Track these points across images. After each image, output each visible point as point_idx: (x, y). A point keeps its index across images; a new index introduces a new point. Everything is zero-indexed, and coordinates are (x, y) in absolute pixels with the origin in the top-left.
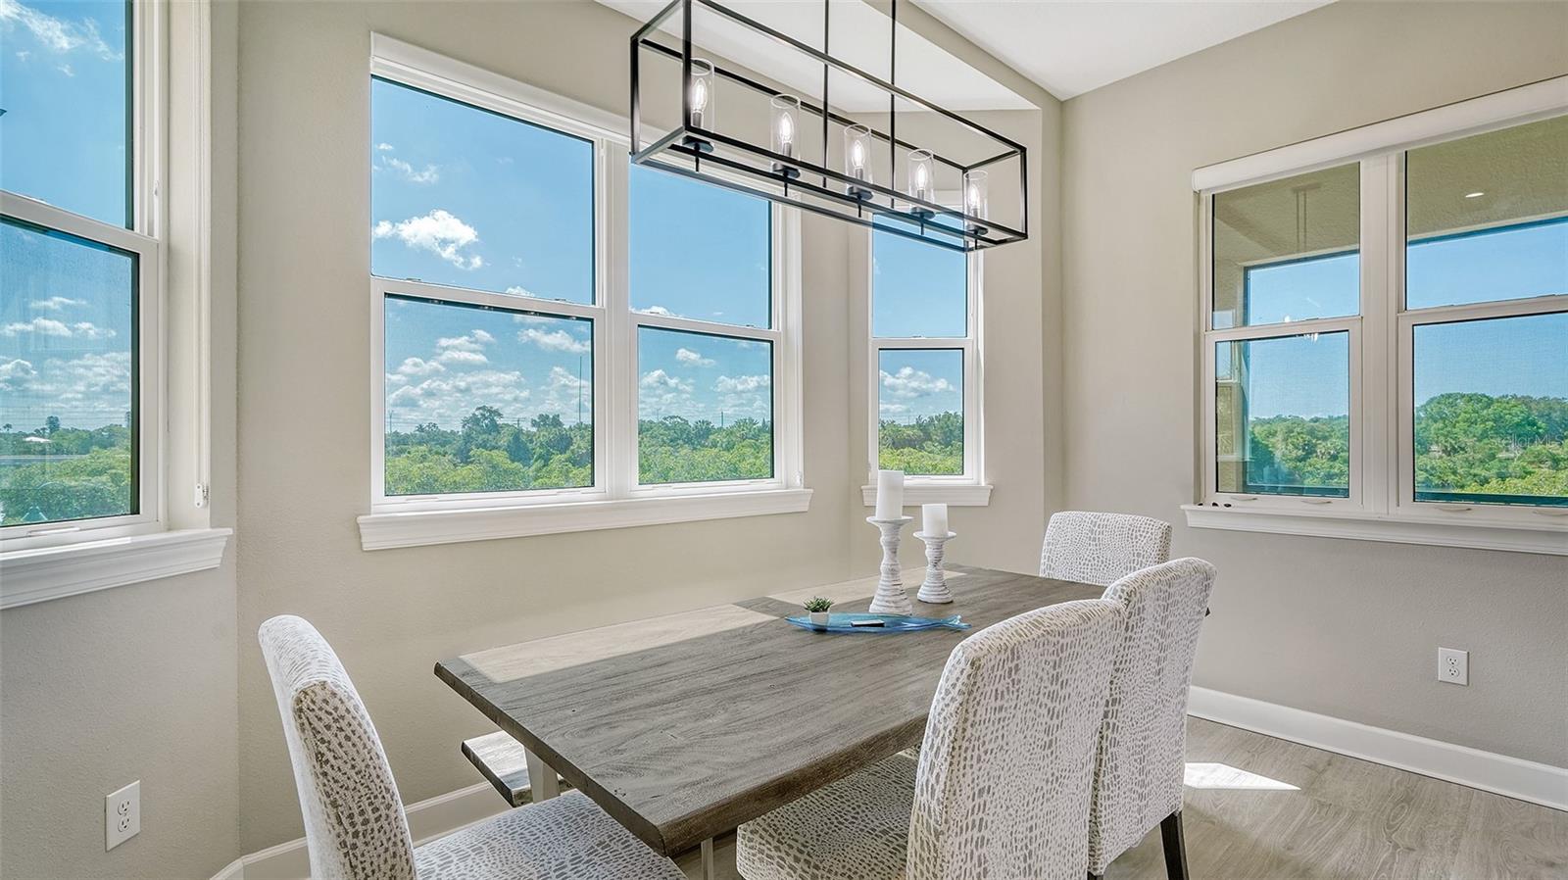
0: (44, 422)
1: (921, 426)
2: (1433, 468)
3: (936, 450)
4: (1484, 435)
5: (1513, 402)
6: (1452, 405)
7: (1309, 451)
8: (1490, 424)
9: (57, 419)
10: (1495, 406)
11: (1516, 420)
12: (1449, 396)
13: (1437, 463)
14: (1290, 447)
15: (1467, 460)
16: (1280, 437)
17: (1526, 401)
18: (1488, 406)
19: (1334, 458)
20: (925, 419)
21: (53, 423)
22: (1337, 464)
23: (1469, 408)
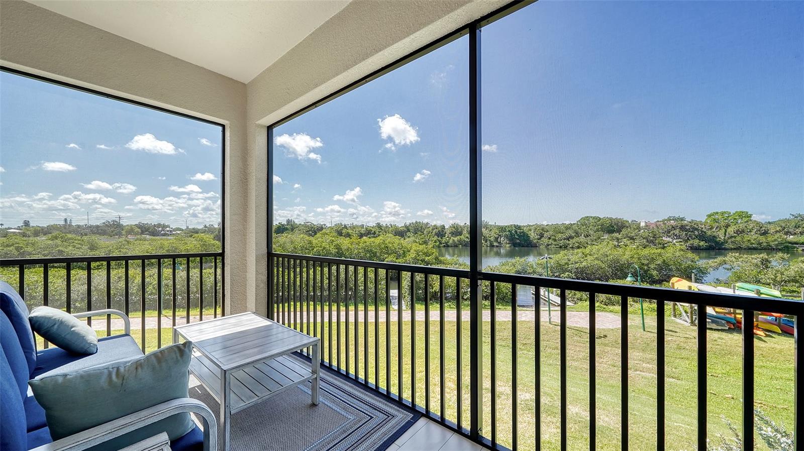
0: (22, 223)
1: (406, 226)
2: (580, 242)
3: (411, 236)
4: (598, 230)
5: (607, 219)
6: (588, 220)
7: (542, 236)
8: (600, 227)
9: (29, 222)
10: (601, 220)
11: (608, 225)
12: (587, 217)
13: (582, 240)
14: (536, 234)
15: (591, 239)
16: (532, 231)
17: (611, 219)
18: (599, 221)
19: (550, 238)
20: (408, 224)
21: (27, 223)
22: (550, 241)
23: (593, 221)
